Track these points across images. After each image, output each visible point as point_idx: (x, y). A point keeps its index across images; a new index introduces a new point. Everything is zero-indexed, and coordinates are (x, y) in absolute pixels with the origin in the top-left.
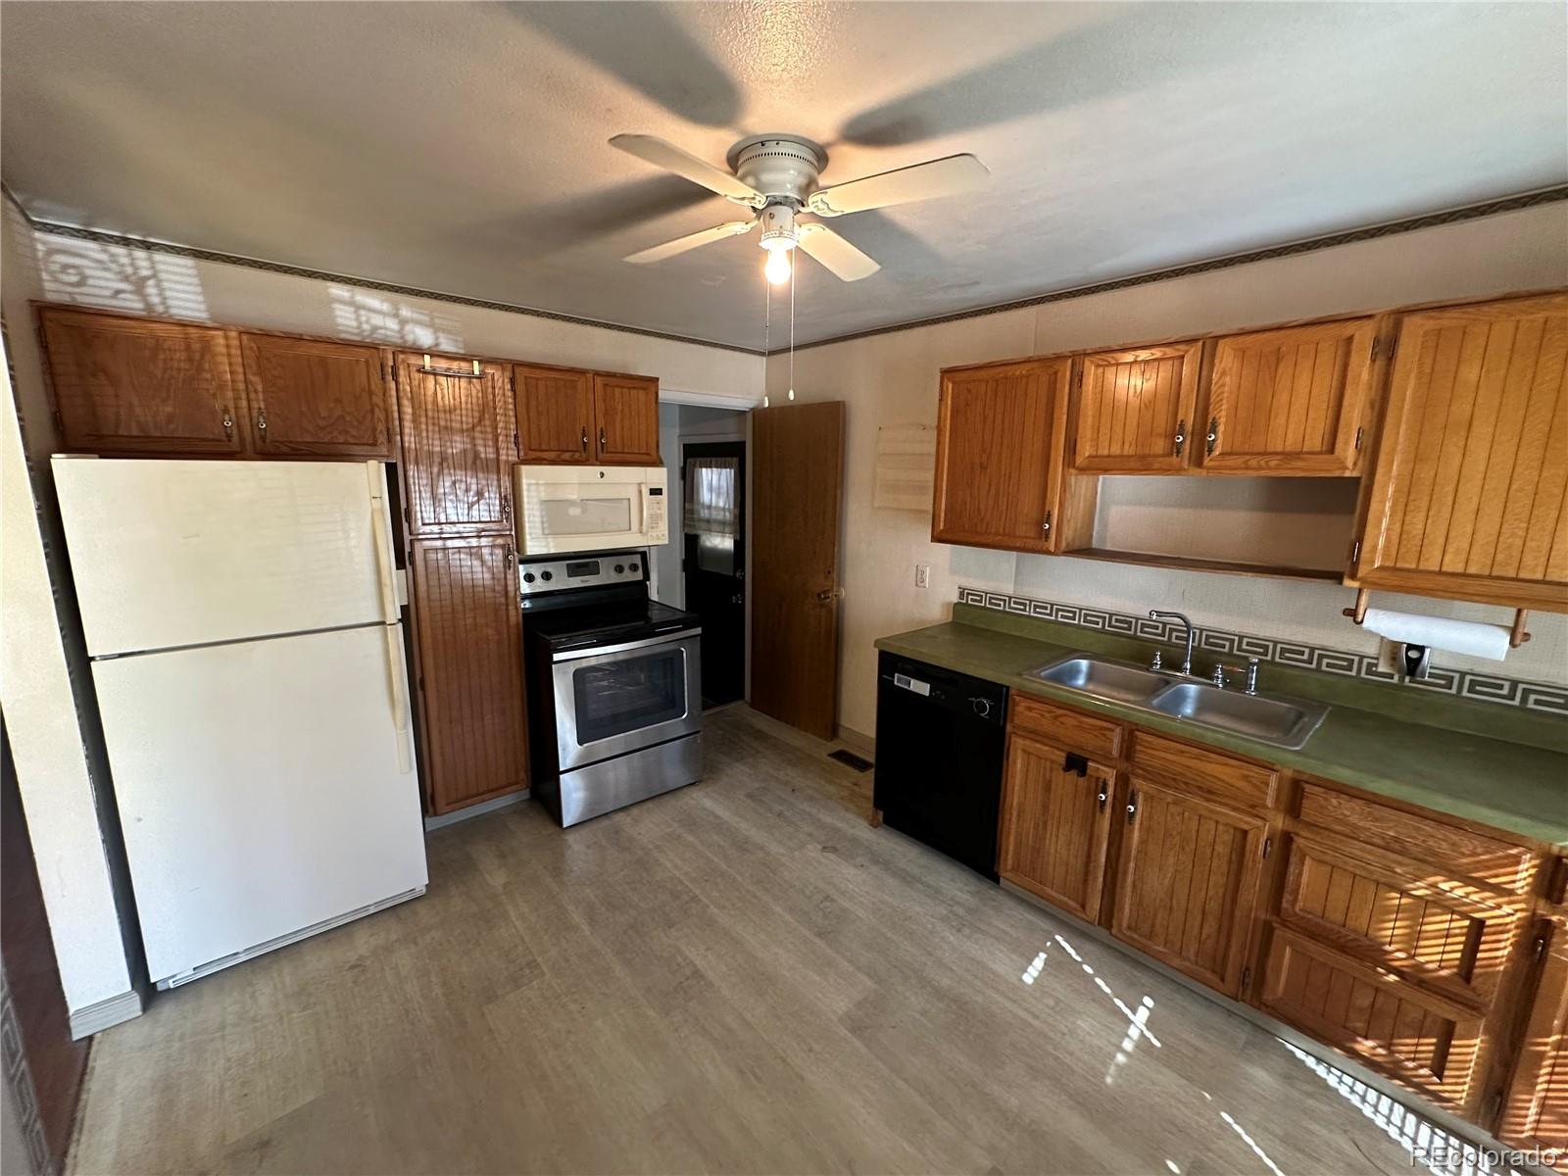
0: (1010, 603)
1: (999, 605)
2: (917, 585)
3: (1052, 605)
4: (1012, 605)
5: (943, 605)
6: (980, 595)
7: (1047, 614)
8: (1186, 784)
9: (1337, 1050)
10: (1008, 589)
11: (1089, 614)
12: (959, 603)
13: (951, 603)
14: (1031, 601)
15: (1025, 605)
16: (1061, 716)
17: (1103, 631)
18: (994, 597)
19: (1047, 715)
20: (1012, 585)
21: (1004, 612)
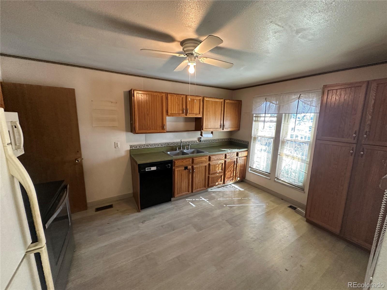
0: (144, 146)
1: (142, 147)
2: (115, 148)
3: (154, 144)
4: (145, 146)
5: (125, 151)
6: (136, 146)
7: (153, 146)
8: (199, 163)
9: (214, 186)
10: (144, 143)
11: (161, 144)
12: (130, 149)
13: (128, 150)
14: (149, 144)
15: (148, 146)
16: (183, 161)
17: (165, 147)
18: (140, 146)
19: (181, 162)
20: (145, 142)
21: (143, 148)
